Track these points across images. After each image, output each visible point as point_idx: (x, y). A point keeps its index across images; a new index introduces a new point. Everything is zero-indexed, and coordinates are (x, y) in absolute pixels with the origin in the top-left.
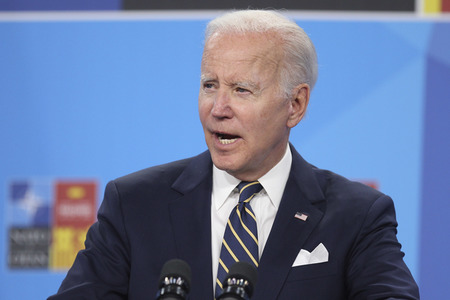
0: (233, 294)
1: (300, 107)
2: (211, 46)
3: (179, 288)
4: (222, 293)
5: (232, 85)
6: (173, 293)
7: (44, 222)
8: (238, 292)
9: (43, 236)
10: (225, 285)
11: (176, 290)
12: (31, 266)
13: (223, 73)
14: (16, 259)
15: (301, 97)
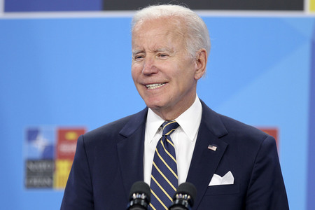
0: (180, 205)
1: (202, 65)
2: (137, 29)
3: (143, 201)
4: (172, 204)
5: (156, 52)
6: (139, 205)
7: (50, 156)
8: (183, 203)
9: (49, 166)
10: (175, 199)
11: (140, 202)
12: (41, 186)
13: (147, 45)
14: (31, 181)
15: (202, 58)
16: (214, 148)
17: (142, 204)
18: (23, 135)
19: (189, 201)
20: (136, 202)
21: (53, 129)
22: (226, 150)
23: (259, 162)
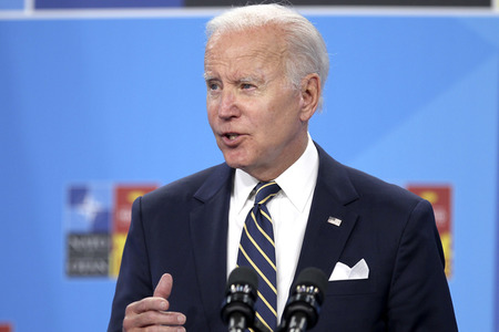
1: (312, 98)
5: (237, 83)
9: (103, 242)
13: (225, 71)
14: (75, 266)
15: (312, 88)
16: (337, 222)
17: (245, 300)
18: (63, 196)
19: (316, 296)
20: (235, 299)
21: (109, 187)
22: (356, 224)
23: (407, 243)
